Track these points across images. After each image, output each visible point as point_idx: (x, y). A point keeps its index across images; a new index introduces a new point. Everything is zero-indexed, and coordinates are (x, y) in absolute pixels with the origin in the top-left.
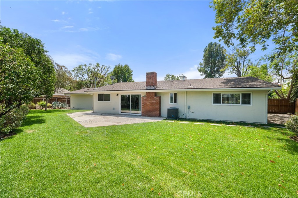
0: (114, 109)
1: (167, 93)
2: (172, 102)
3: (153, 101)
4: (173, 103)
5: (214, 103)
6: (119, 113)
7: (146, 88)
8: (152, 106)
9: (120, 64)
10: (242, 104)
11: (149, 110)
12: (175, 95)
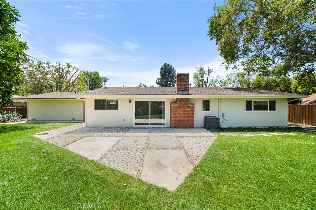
0: (124, 120)
1: (198, 99)
2: (204, 110)
3: (187, 109)
4: (206, 111)
5: (247, 110)
6: (133, 126)
7: (178, 93)
8: (186, 115)
9: (89, 70)
10: (270, 110)
11: (182, 120)
12: (208, 101)
